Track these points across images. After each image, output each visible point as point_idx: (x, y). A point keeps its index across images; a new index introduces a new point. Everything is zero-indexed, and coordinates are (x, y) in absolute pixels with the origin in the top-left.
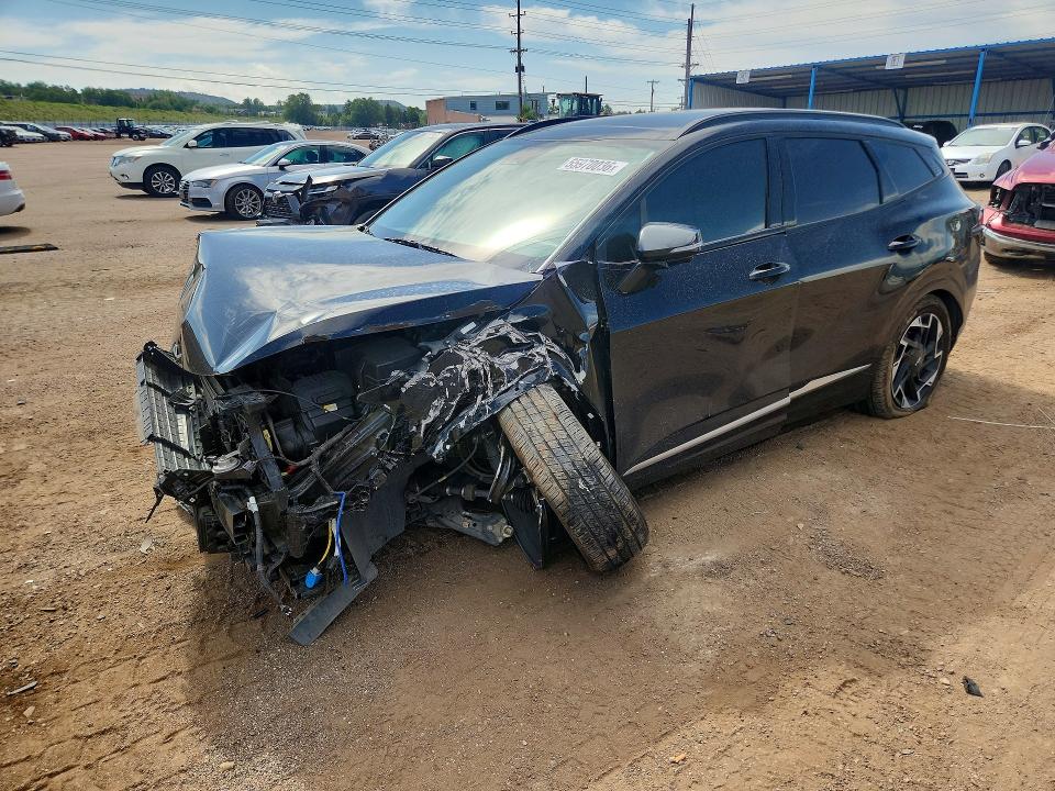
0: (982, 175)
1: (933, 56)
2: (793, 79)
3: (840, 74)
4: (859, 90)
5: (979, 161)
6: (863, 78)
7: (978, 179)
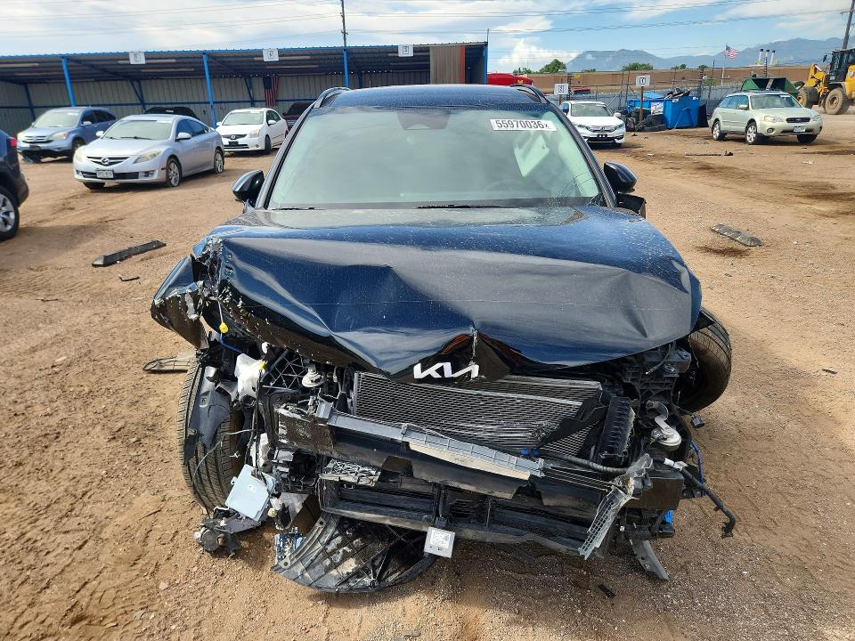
0: (257, 146)
1: (164, 56)
2: (39, 67)
3: (86, 65)
4: (98, 80)
5: (252, 136)
6: (105, 71)
7: (255, 148)
